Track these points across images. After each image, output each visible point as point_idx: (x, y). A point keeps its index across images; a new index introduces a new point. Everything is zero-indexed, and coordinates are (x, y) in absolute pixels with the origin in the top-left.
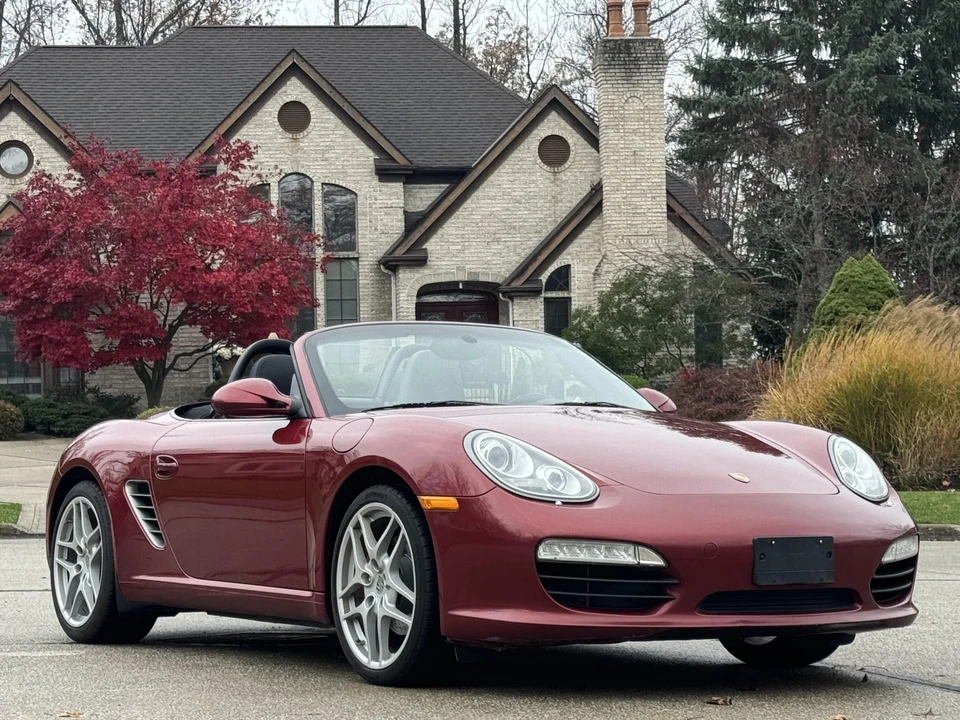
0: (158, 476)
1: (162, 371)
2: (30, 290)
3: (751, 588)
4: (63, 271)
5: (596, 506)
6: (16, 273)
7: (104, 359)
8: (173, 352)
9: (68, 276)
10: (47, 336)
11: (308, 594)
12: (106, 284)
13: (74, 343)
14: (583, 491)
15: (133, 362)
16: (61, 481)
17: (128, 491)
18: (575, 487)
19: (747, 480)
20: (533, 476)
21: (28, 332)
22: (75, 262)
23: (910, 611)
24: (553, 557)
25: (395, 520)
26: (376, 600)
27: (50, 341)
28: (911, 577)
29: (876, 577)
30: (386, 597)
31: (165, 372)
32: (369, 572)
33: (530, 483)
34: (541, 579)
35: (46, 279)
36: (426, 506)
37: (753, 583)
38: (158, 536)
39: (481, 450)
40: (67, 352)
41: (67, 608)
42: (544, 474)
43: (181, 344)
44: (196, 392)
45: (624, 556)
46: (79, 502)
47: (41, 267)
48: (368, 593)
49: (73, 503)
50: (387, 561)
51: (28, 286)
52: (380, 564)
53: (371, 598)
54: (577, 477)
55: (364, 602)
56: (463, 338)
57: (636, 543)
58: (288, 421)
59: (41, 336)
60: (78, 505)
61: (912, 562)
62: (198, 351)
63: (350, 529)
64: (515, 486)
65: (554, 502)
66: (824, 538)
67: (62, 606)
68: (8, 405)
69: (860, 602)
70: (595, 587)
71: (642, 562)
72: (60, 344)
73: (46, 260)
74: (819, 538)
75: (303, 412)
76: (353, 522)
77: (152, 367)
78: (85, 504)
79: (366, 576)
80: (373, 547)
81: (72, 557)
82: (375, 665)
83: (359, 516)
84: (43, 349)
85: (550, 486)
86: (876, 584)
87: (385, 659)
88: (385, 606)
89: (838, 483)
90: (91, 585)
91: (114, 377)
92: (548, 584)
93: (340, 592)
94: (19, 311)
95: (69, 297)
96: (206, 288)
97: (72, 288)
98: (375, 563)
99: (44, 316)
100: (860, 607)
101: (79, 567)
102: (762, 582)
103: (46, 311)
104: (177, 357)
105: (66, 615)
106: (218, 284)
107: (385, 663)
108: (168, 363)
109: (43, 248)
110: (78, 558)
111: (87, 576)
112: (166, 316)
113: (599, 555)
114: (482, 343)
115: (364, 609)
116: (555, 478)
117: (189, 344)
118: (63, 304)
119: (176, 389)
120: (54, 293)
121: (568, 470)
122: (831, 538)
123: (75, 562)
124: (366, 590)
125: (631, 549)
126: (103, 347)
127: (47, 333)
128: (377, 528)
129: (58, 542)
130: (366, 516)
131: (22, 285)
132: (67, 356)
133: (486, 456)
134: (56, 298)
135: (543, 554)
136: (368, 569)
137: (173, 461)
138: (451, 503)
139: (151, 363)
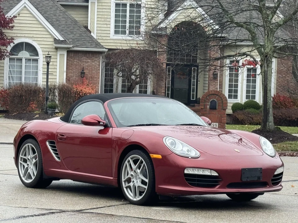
0: (59, 140)
3: (240, 181)
5: (199, 159)
11: (112, 178)
14: (196, 154)
16: (22, 138)
17: (47, 143)
18: (194, 153)
19: (239, 151)
20: (182, 150)
23: (281, 187)
24: (188, 173)
25: (141, 160)
26: (135, 182)
28: (281, 178)
29: (273, 178)
30: (138, 181)
32: (133, 174)
33: (181, 152)
34: (185, 178)
36: (152, 157)
37: (241, 180)
38: (58, 157)
39: (168, 142)
41: (24, 176)
42: (185, 149)
45: (207, 173)
46: (28, 145)
48: (132, 180)
49: (27, 145)
50: (139, 171)
52: (136, 172)
53: (134, 181)
54: (194, 150)
55: (131, 182)
56: (152, 103)
57: (211, 169)
58: (104, 128)
60: (28, 146)
61: (282, 174)
63: (126, 162)
64: (177, 153)
65: (189, 158)
66: (260, 168)
67: (22, 176)
69: (268, 185)
70: (198, 181)
71: (212, 174)
74: (258, 168)
75: (109, 125)
76: (127, 160)
78: (31, 146)
79: (132, 175)
80: (134, 167)
81: (25, 161)
82: (135, 200)
83: (129, 158)
85: (187, 153)
86: (273, 180)
87: (138, 198)
88: (138, 183)
89: (263, 152)
90: (33, 170)
92: (187, 180)
93: (123, 180)
98: (135, 171)
100: (268, 186)
101: (28, 165)
102: (243, 180)
105: (23, 179)
107: (138, 199)
110: (28, 162)
111: (31, 167)
113: (201, 172)
114: (158, 104)
115: (131, 184)
116: (188, 151)
121: (192, 149)
122: (262, 168)
123: (26, 163)
124: (132, 179)
125: (209, 170)
128: (135, 162)
129: (20, 156)
130: (131, 158)
133: (169, 143)
135: (186, 172)
136: (132, 173)
137: (65, 136)
138: (159, 157)
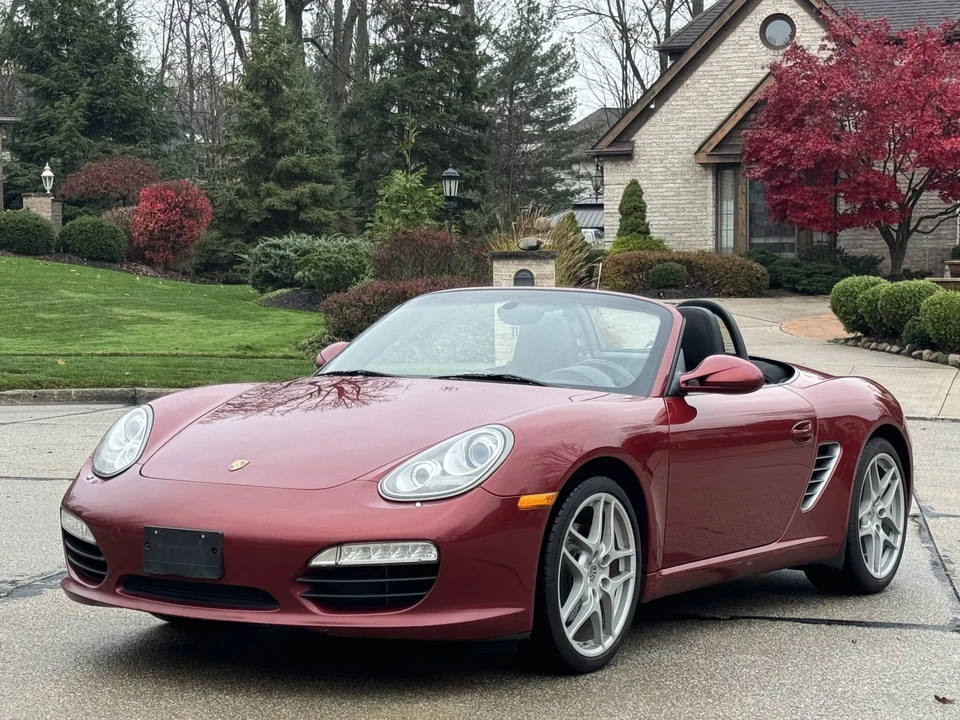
1: (906, 232)
2: (777, 158)
4: (808, 139)
6: (767, 141)
7: (848, 222)
8: (916, 215)
9: (810, 144)
10: (791, 200)
12: (843, 151)
13: (817, 207)
15: (878, 224)
21: (775, 197)
22: (817, 130)
27: (795, 204)
31: (910, 233)
35: (792, 147)
40: (809, 216)
43: (930, 206)
44: (944, 253)
47: (789, 135)
51: (776, 154)
59: (787, 200)
62: (942, 214)
68: (755, 264)
72: (804, 208)
73: (794, 129)
77: (896, 228)
84: (788, 213)
91: (865, 237)
94: (768, 176)
95: (811, 164)
96: (942, 153)
97: (814, 155)
99: (790, 181)
103: (791, 177)
104: (921, 219)
106: (954, 151)
108: (913, 224)
109: (790, 117)
112: (911, 180)
117: (938, 206)
118: (806, 171)
119: (924, 249)
120: (798, 160)
126: (847, 210)
127: (792, 197)
131: (771, 152)
132: (810, 219)
134: (799, 165)
139: (895, 226)
